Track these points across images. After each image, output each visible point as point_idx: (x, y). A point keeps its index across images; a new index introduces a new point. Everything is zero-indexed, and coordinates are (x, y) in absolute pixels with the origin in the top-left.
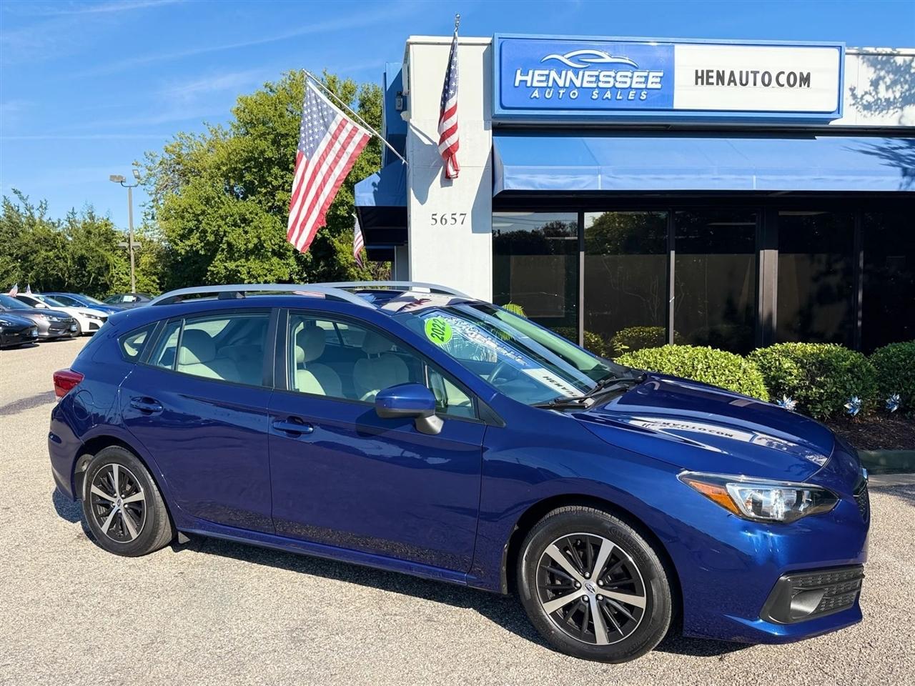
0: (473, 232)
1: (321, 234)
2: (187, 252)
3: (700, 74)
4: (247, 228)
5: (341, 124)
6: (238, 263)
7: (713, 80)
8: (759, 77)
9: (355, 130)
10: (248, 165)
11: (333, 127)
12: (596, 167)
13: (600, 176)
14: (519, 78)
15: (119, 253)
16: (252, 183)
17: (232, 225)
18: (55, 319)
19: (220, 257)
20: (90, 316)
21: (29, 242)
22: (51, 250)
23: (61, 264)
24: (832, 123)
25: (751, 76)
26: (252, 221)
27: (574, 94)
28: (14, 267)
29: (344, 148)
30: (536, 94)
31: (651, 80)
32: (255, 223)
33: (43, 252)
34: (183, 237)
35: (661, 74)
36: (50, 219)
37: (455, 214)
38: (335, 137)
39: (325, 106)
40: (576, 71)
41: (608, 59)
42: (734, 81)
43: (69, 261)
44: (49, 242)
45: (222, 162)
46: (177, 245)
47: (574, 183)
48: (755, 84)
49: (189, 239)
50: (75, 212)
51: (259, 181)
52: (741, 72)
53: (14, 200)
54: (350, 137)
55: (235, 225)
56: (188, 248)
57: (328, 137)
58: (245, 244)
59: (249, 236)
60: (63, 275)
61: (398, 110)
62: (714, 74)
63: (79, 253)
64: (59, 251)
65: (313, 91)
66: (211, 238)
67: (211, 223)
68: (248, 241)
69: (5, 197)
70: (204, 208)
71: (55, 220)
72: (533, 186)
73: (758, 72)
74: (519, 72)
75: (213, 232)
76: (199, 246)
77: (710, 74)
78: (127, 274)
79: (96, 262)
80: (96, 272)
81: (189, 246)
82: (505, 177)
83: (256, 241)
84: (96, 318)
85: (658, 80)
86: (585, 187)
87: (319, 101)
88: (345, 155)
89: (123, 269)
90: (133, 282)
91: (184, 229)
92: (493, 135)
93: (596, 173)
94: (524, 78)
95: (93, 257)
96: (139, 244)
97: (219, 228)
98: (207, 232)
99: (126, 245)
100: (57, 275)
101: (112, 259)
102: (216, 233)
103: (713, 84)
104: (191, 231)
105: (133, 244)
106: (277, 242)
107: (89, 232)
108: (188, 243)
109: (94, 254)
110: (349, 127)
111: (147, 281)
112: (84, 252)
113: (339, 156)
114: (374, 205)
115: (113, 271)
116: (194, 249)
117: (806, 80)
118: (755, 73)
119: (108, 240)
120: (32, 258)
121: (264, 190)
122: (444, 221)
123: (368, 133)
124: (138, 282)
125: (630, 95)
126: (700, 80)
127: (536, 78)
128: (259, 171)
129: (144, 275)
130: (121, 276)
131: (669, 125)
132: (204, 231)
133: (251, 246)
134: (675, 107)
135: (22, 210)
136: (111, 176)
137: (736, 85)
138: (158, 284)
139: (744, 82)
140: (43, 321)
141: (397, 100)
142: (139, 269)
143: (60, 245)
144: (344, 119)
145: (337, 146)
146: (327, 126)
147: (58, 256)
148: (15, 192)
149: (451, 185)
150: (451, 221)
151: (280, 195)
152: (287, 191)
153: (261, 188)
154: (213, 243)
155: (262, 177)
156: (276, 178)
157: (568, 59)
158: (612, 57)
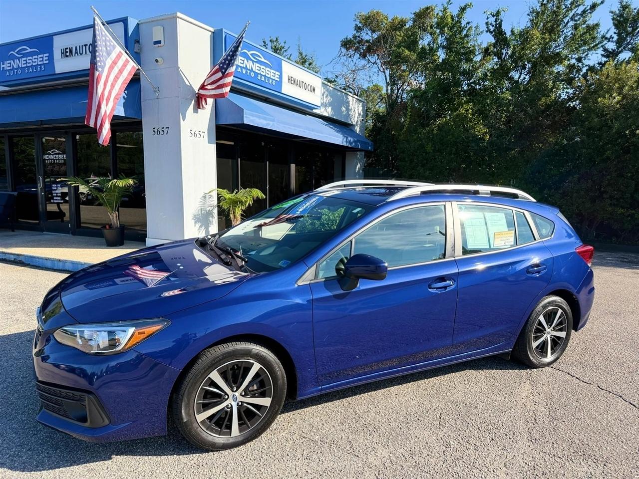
0: (208, 143)
3: (289, 78)
5: (118, 55)
7: (293, 82)
8: (304, 84)
11: (113, 56)
24: (314, 111)
29: (121, 72)
31: (277, 76)
37: (200, 132)
38: (115, 63)
39: (107, 39)
41: (263, 60)
42: (298, 84)
48: (303, 88)
52: (299, 81)
54: (125, 65)
57: (110, 61)
61: (136, 52)
62: (293, 79)
82: (244, 116)
85: (278, 77)
88: (121, 77)
103: (292, 84)
110: (124, 58)
114: (124, 116)
117: (314, 90)
118: (303, 82)
122: (195, 135)
123: (135, 66)
126: (289, 81)
134: (282, 92)
137: (298, 86)
139: (300, 86)
141: (136, 45)
144: (120, 52)
145: (116, 70)
146: (109, 54)
149: (197, 112)
150: (198, 136)
157: (251, 54)
158: (265, 59)
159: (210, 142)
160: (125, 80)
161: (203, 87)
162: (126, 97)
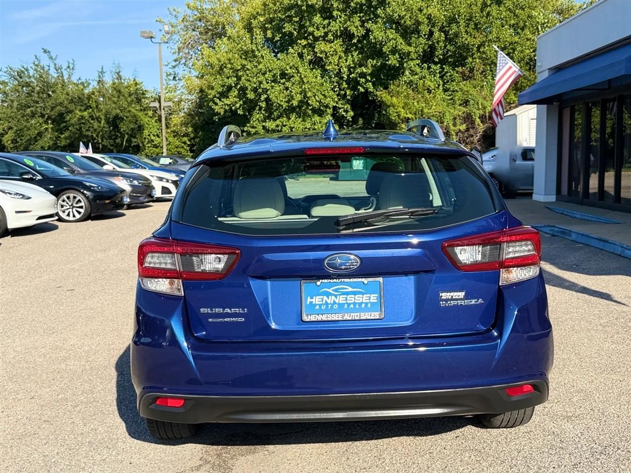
2: (226, 111)
4: (288, 84)
6: (278, 122)
10: (288, 13)
15: (150, 113)
16: (291, 34)
17: (272, 81)
19: (258, 116)
21: (63, 101)
22: (85, 110)
23: (96, 125)
26: (293, 76)
28: (46, 129)
33: (77, 112)
36: (80, 79)
43: (103, 122)
44: (83, 101)
45: (258, 13)
49: (228, 97)
50: (104, 70)
51: (298, 33)
53: (45, 61)
55: (275, 81)
56: (227, 108)
60: (97, 136)
63: (114, 112)
64: (93, 111)
66: (251, 95)
67: (251, 79)
69: (36, 56)
70: (244, 62)
71: (83, 80)
76: (238, 105)
78: (158, 136)
79: (130, 122)
80: (130, 132)
89: (154, 131)
90: (165, 143)
91: (223, 86)
95: (127, 117)
96: (170, 104)
97: (260, 84)
98: (247, 88)
99: (156, 104)
100: (92, 136)
101: (145, 120)
102: (255, 90)
104: (230, 88)
105: (163, 104)
107: (120, 91)
108: (227, 102)
109: (128, 114)
111: (177, 143)
112: (118, 111)
115: (146, 132)
116: (233, 108)
119: (139, 101)
120: (68, 118)
121: (304, 42)
124: (169, 144)
128: (301, 20)
129: (174, 136)
130: (153, 138)
132: (243, 90)
135: (53, 73)
136: (142, 32)
138: (189, 145)
142: (169, 131)
143: (94, 105)
147: (92, 116)
148: (45, 51)
151: (321, 46)
152: (331, 42)
153: (301, 40)
154: (251, 101)
155: (302, 27)
156: (318, 29)
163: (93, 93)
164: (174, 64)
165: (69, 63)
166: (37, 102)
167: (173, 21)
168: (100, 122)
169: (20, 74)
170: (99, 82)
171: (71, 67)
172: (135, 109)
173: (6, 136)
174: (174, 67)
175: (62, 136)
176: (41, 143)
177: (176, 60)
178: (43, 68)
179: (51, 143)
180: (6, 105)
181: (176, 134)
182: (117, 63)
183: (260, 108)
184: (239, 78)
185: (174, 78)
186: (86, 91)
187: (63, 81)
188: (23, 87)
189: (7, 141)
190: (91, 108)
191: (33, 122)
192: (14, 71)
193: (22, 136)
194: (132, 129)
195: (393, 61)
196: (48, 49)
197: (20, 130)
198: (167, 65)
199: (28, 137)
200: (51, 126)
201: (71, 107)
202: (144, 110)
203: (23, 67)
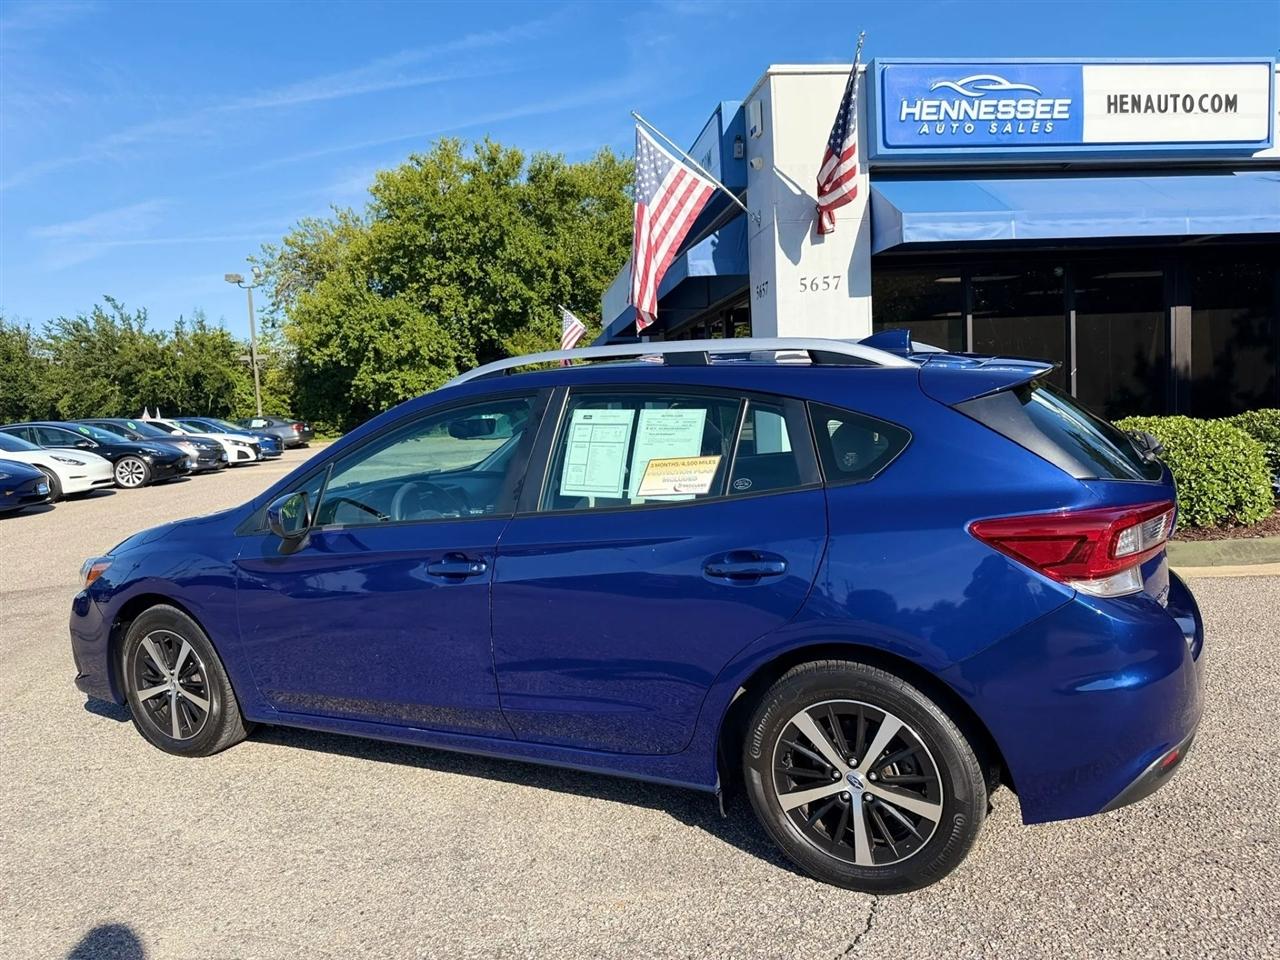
0: (851, 296)
1: (488, 336)
2: (325, 363)
3: (1112, 100)
4: (398, 332)
5: (678, 176)
6: (389, 374)
7: (1128, 107)
8: (1180, 101)
9: (695, 182)
10: (395, 254)
11: (669, 180)
12: (1009, 213)
13: (1013, 223)
14: (905, 110)
15: (241, 368)
16: (400, 277)
17: (380, 329)
18: (204, 447)
19: (366, 367)
20: (237, 443)
21: (132, 358)
22: (159, 368)
23: (172, 385)
24: (1256, 155)
25: (1171, 101)
26: (403, 323)
27: (969, 127)
28: (113, 392)
29: (681, 204)
30: (925, 129)
31: (1057, 108)
32: (408, 324)
33: (149, 371)
34: (322, 344)
35: (1069, 101)
36: (153, 331)
37: (827, 277)
38: (671, 191)
39: (659, 155)
40: (970, 100)
41: (1007, 85)
42: (1152, 107)
43: (181, 381)
44: (155, 358)
45: (362, 253)
46: (314, 354)
47: (984, 232)
48: (1175, 110)
49: (328, 347)
50: (184, 320)
51: (409, 275)
52: (1159, 97)
53: (108, 310)
54: (690, 191)
55: (383, 328)
56: (326, 358)
57: (662, 192)
58: (398, 352)
59: (401, 341)
60: (175, 398)
62: (1129, 100)
63: (194, 370)
64: (169, 369)
65: (645, 139)
66: (354, 344)
68: (401, 347)
69: (96, 306)
70: (344, 308)
71: (158, 333)
72: (938, 237)
73: (1178, 96)
74: (905, 103)
75: (357, 339)
76: (340, 356)
77: (1125, 100)
78: (251, 394)
79: (216, 380)
80: (215, 392)
81: (328, 356)
82: (904, 227)
83: (409, 347)
84: (245, 445)
85: (1065, 109)
86: (997, 236)
87: (652, 149)
88: (682, 213)
89: (247, 388)
90: (259, 404)
91: (322, 335)
92: (871, 180)
93: (1008, 219)
94: (911, 110)
95: (211, 375)
96: (264, 357)
97: (363, 333)
99: (248, 358)
100: (168, 398)
101: (233, 376)
102: (360, 339)
103: (1127, 111)
104: (330, 337)
105: (256, 357)
106: (436, 347)
107: (202, 345)
108: (327, 352)
109: (212, 371)
110: (688, 179)
111: (275, 402)
112: (200, 368)
113: (674, 215)
114: (714, 274)
115: (237, 390)
116: (334, 359)
117: (1231, 103)
118: (1176, 97)
119: (226, 354)
120: (137, 379)
121: (416, 286)
122: (814, 287)
123: (711, 185)
124: (265, 404)
125: (1034, 127)
126: (1112, 107)
127: (924, 110)
128: (410, 261)
129: (271, 394)
130: (245, 397)
131: (1067, 164)
132: (346, 337)
133: (404, 353)
134: (1085, 140)
135: (118, 322)
136: (227, 276)
137: (1153, 111)
138: (289, 404)
139: (1163, 108)
140: (190, 450)
141: (736, 145)
142: (264, 388)
143: (169, 362)
144: (682, 170)
145: (673, 203)
146: (660, 180)
147: (168, 375)
148: (108, 299)
149: (823, 242)
150: (823, 286)
151: (435, 290)
152: (444, 285)
153: (412, 283)
154: (356, 351)
155: (412, 269)
156: (430, 269)
157: (961, 86)
158: (1012, 83)
159: (854, 292)
160: (690, 216)
161: (821, 192)
162: (717, 241)
163: (168, 348)
164: (272, 308)
165: (138, 311)
166: (99, 360)
167: (268, 259)
168: (178, 382)
169: (77, 327)
170: (177, 334)
171: (142, 316)
172: (221, 365)
173: (60, 402)
174: (272, 312)
175: (132, 400)
176: (105, 409)
177: (273, 305)
178: (106, 320)
179: (119, 407)
180: (59, 363)
181: (273, 391)
182: (198, 310)
183: (369, 359)
184: (340, 326)
185: (273, 325)
186: (160, 346)
187: (133, 333)
188: (81, 342)
189: (63, 408)
190: (166, 365)
191: (95, 383)
192: (68, 324)
193: (82, 401)
194: (219, 389)
195: (514, 306)
196: (112, 297)
197: (79, 394)
198: (262, 311)
199: (90, 402)
200: (118, 388)
201: (142, 365)
202: (234, 365)
203: (80, 319)
